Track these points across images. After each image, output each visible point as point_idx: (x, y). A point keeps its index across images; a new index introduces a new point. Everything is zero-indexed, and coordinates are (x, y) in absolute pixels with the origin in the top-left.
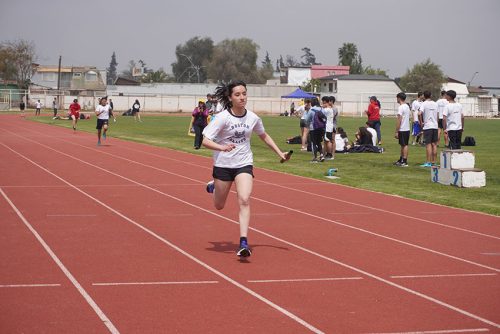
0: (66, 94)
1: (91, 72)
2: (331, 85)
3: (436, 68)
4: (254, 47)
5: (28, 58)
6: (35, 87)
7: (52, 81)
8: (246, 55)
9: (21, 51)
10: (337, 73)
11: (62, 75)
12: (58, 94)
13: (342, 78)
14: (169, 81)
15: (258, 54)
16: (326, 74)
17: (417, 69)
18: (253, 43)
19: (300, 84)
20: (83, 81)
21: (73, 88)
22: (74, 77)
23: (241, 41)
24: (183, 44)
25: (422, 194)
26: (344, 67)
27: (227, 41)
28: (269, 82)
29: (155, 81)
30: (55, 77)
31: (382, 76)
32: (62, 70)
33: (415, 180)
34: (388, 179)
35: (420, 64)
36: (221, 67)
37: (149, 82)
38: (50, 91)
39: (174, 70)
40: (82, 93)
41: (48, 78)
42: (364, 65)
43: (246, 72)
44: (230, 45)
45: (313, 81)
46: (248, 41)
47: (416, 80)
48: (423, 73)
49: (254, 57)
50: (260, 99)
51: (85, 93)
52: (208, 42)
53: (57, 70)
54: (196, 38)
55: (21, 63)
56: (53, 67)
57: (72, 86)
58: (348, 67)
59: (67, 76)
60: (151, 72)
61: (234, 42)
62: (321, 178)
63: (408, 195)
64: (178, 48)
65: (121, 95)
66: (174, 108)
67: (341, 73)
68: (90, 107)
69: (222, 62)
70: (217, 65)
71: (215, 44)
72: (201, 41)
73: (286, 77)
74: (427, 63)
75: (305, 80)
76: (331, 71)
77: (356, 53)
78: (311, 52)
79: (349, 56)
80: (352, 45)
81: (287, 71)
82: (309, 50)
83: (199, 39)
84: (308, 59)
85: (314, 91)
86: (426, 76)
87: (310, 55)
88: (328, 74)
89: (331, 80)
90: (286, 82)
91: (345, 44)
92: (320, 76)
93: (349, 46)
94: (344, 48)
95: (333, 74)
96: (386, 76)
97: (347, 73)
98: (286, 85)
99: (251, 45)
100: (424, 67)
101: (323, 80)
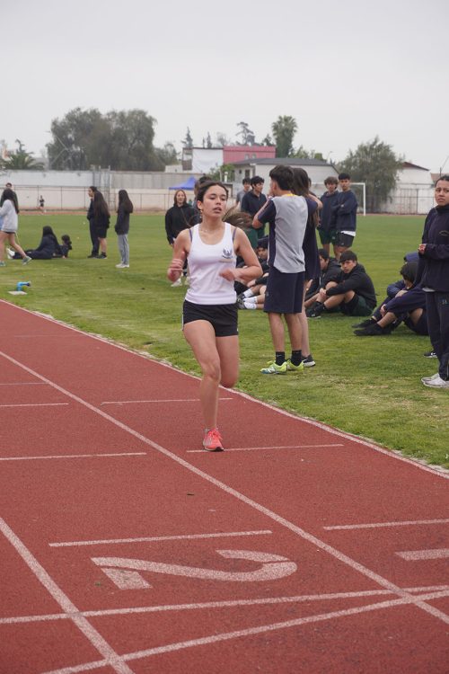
2: (247, 172)
3: (387, 149)
4: (150, 121)
8: (139, 132)
10: (258, 156)
13: (262, 162)
15: (155, 131)
16: (244, 157)
17: (363, 149)
18: (147, 116)
23: (133, 113)
26: (269, 149)
27: (114, 114)
28: (168, 169)
31: (316, 160)
35: (365, 144)
39: (49, 153)
43: (139, 155)
44: (117, 118)
45: (224, 166)
46: (142, 113)
47: (363, 164)
48: (369, 155)
49: (150, 134)
50: (149, 191)
54: (79, 109)
58: (274, 149)
61: (122, 114)
64: (54, 123)
67: (265, 156)
72: (85, 113)
73: (190, 161)
74: (376, 142)
75: (213, 166)
76: (251, 154)
77: (295, 128)
78: (248, 128)
79: (286, 133)
80: (291, 118)
81: (191, 154)
82: (247, 125)
83: (83, 111)
84: (245, 138)
85: (223, 180)
86: (374, 159)
87: (248, 131)
88: (247, 158)
89: (249, 165)
90: (190, 168)
91: (280, 118)
92: (235, 161)
93: (287, 119)
94: (280, 122)
95: (253, 157)
96: (322, 160)
97: (272, 155)
98: (190, 172)
99: (146, 119)
100: (371, 148)
101: (238, 166)
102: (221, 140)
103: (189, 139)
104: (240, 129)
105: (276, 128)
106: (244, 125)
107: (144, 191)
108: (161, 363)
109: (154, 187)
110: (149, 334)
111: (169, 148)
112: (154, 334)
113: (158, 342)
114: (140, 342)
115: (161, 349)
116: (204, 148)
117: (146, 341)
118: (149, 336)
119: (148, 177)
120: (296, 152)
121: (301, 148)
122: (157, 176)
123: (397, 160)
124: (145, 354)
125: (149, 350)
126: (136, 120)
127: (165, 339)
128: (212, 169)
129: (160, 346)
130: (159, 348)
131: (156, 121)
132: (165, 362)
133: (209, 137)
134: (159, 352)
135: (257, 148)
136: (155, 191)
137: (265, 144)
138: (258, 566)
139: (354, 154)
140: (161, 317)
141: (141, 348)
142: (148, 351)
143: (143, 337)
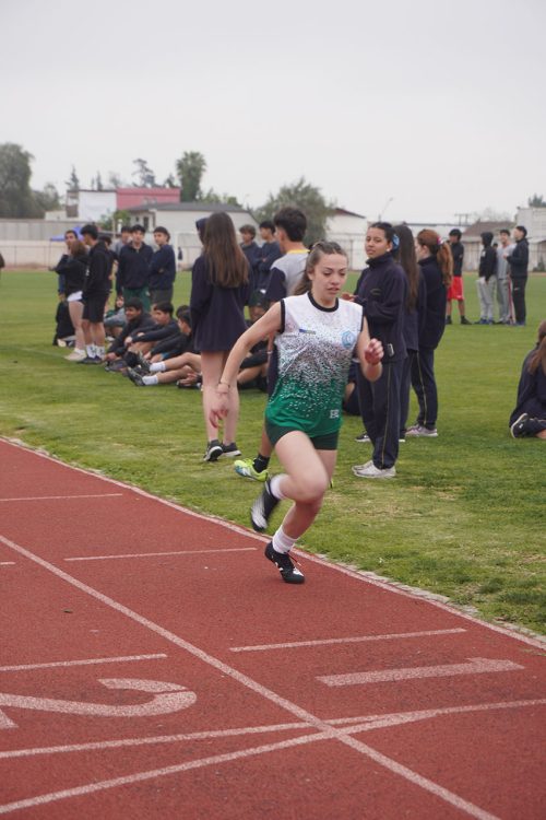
2: (146, 220)
3: (315, 192)
4: (25, 157)
8: (13, 171)
10: (159, 200)
13: (163, 208)
15: (32, 169)
16: (143, 202)
17: (286, 192)
18: (23, 151)
23: (4, 147)
26: (173, 191)
28: (49, 216)
31: (230, 205)
35: (289, 186)
43: (13, 199)
45: (117, 214)
46: (16, 148)
48: (291, 197)
49: (26, 174)
50: (26, 243)
58: (179, 192)
67: (167, 200)
73: (76, 207)
74: (301, 183)
75: (104, 212)
76: (149, 197)
77: (204, 167)
78: (148, 166)
79: (193, 174)
80: (198, 154)
81: (76, 197)
82: (145, 162)
84: (143, 179)
85: (116, 229)
86: (299, 203)
87: (147, 170)
88: (145, 202)
89: (147, 211)
90: (76, 215)
91: (186, 154)
92: (131, 207)
93: (194, 156)
94: (185, 160)
95: (153, 202)
96: (237, 205)
97: (176, 200)
98: (75, 219)
99: (21, 155)
100: (296, 190)
101: (135, 212)
102: (114, 181)
103: (75, 179)
104: (137, 167)
105: (180, 166)
106: (142, 162)
107: (19, 243)
108: (36, 452)
109: (31, 238)
110: (22, 417)
111: (50, 190)
112: (27, 418)
113: (33, 427)
114: (9, 427)
115: (36, 435)
116: (93, 191)
117: (18, 426)
118: (22, 420)
119: (24, 226)
120: (205, 196)
121: (211, 190)
122: (36, 224)
123: (327, 205)
124: (16, 441)
125: (22, 437)
126: (9, 156)
127: (41, 423)
128: (103, 216)
129: (35, 431)
130: (34, 434)
131: (33, 157)
132: (40, 451)
133: (99, 179)
134: (33, 439)
135: (157, 190)
136: (34, 243)
137: (167, 186)
138: (149, 697)
139: (275, 198)
140: (36, 396)
141: (12, 435)
142: (19, 437)
143: (14, 420)
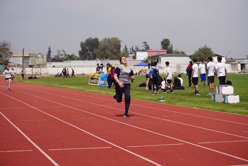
0: (27, 67)
1: (39, 56)
2: (158, 59)
3: (209, 49)
4: (119, 41)
5: (7, 50)
6: (11, 64)
7: (20, 61)
8: (115, 46)
9: (4, 46)
10: (161, 53)
11: (24, 58)
12: (23, 67)
13: (163, 56)
14: (78, 59)
15: (121, 45)
16: (155, 54)
17: (200, 50)
19: (142, 59)
20: (35, 61)
21: (30, 64)
22: (30, 58)
23: (113, 39)
24: (84, 41)
25: (208, 107)
26: (164, 50)
27: (106, 39)
29: (70, 60)
30: (21, 59)
31: (183, 54)
32: (24, 55)
33: (203, 101)
34: (190, 101)
35: (201, 48)
36: (103, 52)
37: (67, 60)
38: (18, 66)
39: (80, 54)
40: (35, 66)
41: (18, 59)
42: (174, 49)
43: (115, 54)
44: (107, 41)
45: (149, 57)
46: (116, 39)
47: (200, 56)
48: (203, 52)
49: (119, 47)
51: (36, 66)
52: (96, 40)
53: (22, 55)
54: (90, 38)
55: (4, 52)
56: (20, 54)
57: (30, 63)
58: (166, 51)
59: (27, 58)
60: (68, 55)
61: (109, 40)
62: (157, 101)
63: (202, 107)
64: (81, 43)
65: (54, 67)
66: (80, 73)
67: (163, 53)
68: (39, 73)
69: (104, 49)
70: (101, 51)
71: (99, 41)
73: (136, 56)
74: (205, 47)
75: (145, 57)
76: (157, 53)
78: (147, 44)
79: (166, 45)
80: (168, 39)
81: (136, 53)
83: (92, 38)
84: (145, 47)
85: (149, 62)
86: (205, 53)
89: (158, 57)
90: (136, 59)
91: (164, 39)
92: (152, 55)
93: (166, 40)
94: (164, 41)
95: (159, 54)
96: (185, 54)
97: (166, 53)
99: (118, 41)
100: (203, 49)
101: (154, 57)
103: (126, 48)
105: (162, 43)
106: (145, 43)
126: (114, 41)
133: (132, 48)
139: (197, 51)
